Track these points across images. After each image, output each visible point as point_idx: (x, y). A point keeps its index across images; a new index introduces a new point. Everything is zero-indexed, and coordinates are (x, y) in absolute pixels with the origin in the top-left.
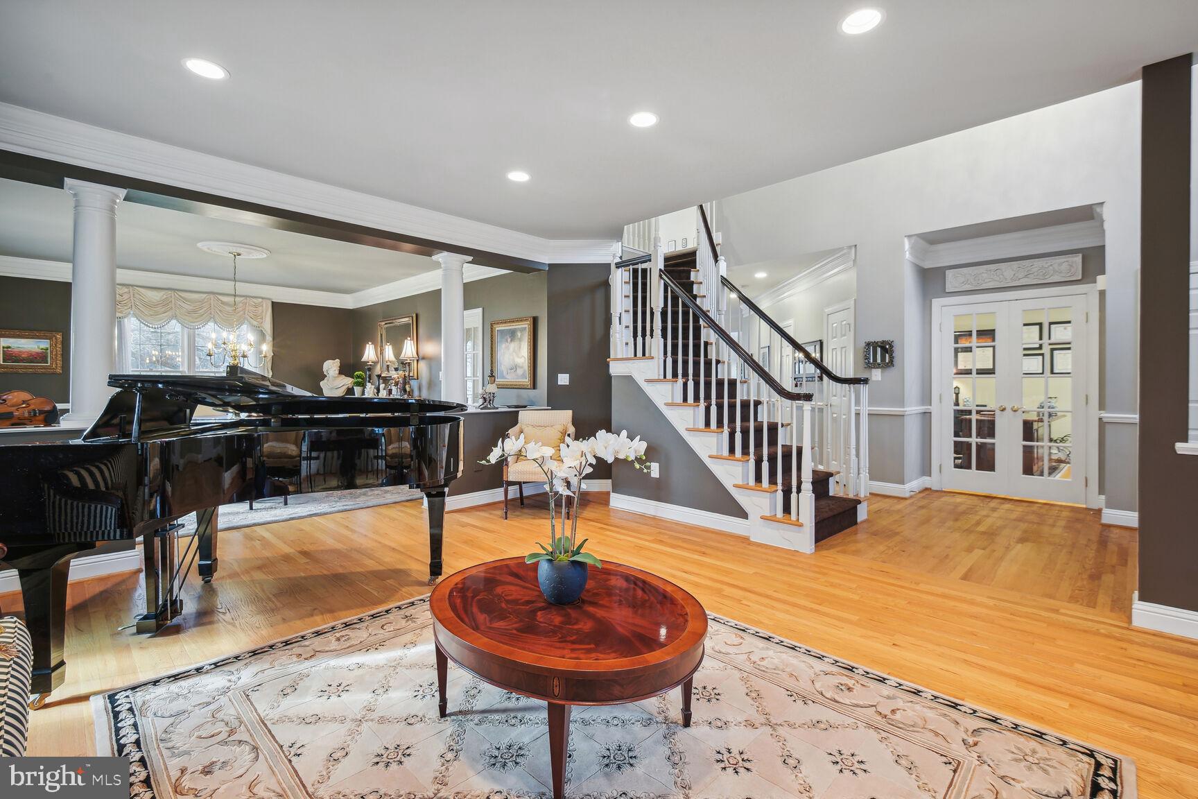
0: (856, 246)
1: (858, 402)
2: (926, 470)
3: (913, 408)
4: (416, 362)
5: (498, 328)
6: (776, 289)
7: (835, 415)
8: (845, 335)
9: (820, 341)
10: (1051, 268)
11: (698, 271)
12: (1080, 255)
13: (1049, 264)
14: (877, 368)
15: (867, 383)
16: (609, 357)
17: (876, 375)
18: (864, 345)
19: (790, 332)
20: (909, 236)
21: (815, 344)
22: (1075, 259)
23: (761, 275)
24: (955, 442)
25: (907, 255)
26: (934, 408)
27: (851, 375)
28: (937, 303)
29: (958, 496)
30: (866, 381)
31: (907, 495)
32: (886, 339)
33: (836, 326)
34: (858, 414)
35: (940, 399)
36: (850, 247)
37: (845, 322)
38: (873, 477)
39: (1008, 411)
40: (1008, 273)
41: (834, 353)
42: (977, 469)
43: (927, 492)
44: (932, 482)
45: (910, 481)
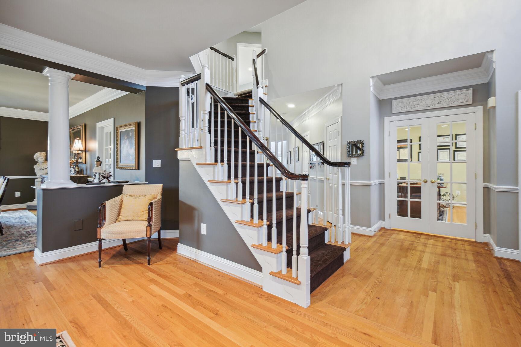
0: (342, 84)
1: (343, 177)
2: (382, 217)
3: (375, 181)
4: (84, 153)
5: (121, 130)
6: (301, 116)
7: (331, 185)
8: (336, 138)
9: (323, 142)
10: (454, 97)
11: (253, 100)
12: (472, 89)
13: (453, 95)
14: (355, 157)
15: (349, 166)
16: (178, 147)
17: (354, 161)
18: (347, 143)
19: (308, 139)
20: (373, 77)
21: (320, 144)
22: (468, 92)
23: (291, 106)
24: (398, 201)
25: (372, 89)
26: (386, 181)
27: (339, 160)
28: (387, 119)
29: (401, 233)
30: (348, 165)
31: (372, 234)
32: (359, 140)
33: (331, 133)
34: (343, 185)
35: (390, 175)
36: (339, 85)
37: (336, 130)
38: (352, 223)
39: (429, 182)
40: (429, 101)
41: (330, 148)
42: (411, 216)
43: (383, 231)
44: (386, 224)
45: (374, 224)
